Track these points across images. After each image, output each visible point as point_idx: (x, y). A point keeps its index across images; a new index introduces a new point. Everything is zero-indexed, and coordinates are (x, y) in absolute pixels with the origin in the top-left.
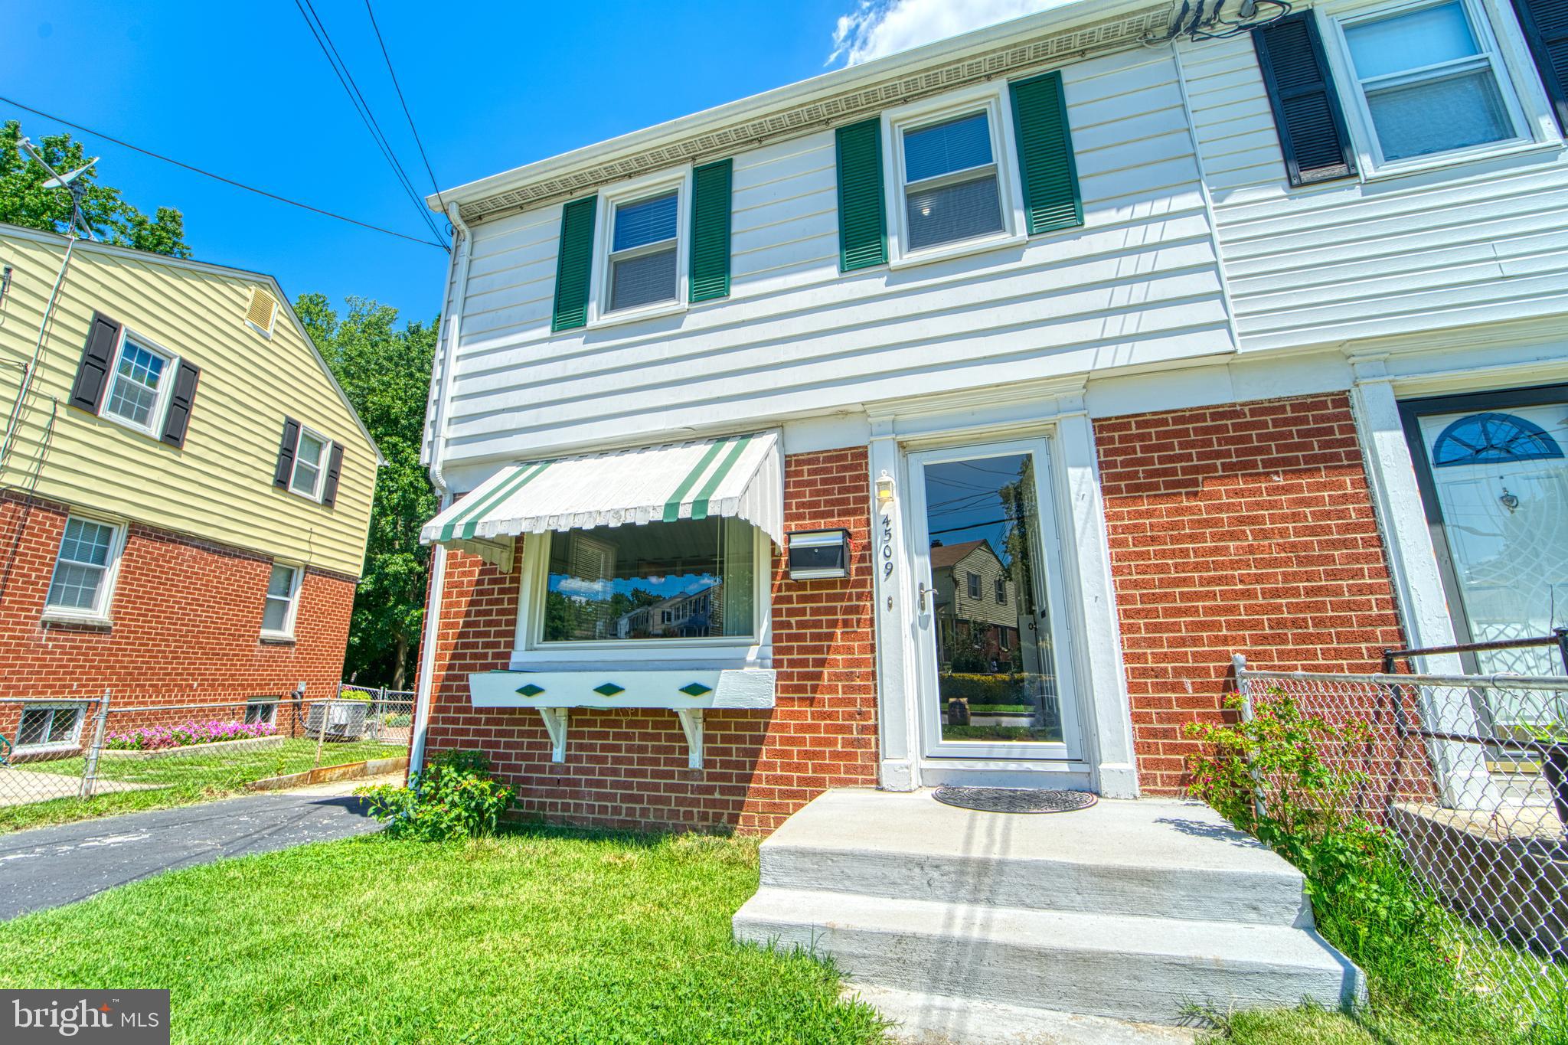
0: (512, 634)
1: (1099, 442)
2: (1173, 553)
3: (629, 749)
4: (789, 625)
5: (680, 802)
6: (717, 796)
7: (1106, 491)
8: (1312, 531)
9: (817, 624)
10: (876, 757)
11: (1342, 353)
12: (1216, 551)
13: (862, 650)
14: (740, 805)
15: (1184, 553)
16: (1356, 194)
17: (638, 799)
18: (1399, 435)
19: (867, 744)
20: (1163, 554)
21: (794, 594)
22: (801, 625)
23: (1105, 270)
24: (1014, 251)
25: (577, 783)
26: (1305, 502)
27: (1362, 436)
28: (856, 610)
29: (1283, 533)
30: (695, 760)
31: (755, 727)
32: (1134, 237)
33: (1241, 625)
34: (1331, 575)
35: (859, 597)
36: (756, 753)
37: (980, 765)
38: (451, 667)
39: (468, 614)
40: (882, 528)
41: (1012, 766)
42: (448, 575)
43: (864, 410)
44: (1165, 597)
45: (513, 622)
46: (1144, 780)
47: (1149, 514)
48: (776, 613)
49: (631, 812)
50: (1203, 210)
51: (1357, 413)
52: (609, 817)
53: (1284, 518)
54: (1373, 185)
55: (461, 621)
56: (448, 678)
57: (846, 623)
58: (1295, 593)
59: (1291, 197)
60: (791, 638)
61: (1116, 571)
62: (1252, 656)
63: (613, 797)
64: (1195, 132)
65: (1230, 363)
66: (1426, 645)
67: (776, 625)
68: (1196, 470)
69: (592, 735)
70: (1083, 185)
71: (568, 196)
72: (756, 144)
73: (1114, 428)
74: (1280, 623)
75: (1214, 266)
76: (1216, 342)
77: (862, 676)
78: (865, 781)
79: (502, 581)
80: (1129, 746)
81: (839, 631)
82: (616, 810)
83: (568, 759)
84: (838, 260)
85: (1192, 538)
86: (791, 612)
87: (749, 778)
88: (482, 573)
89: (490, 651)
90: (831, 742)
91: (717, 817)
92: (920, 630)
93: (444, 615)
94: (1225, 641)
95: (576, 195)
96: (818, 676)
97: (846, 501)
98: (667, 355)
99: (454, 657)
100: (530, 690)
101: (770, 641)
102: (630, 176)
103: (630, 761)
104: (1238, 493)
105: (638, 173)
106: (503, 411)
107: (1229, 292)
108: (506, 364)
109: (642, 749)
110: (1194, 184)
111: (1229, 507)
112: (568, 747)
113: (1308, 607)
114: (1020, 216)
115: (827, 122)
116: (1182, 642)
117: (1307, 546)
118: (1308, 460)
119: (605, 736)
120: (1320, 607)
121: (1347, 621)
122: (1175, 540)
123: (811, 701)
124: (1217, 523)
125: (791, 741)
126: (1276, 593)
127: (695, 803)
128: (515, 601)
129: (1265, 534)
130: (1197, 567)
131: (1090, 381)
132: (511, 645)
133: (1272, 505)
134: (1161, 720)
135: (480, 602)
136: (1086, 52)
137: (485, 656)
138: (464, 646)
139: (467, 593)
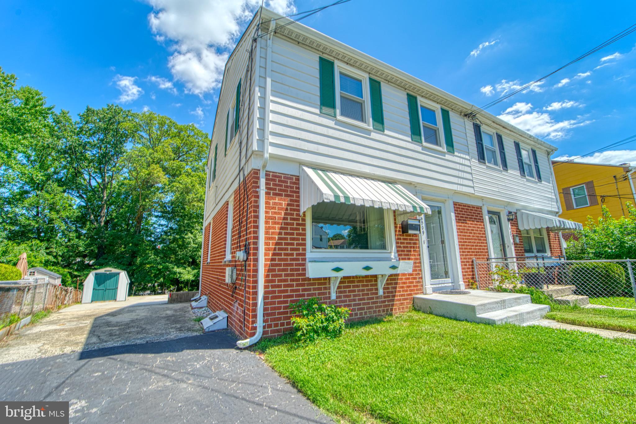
0: (304, 245)
1: (454, 207)
2: (464, 236)
3: (359, 291)
4: (401, 247)
5: (376, 307)
6: (387, 303)
7: (456, 219)
9: (407, 247)
10: (423, 285)
11: (482, 199)
12: (469, 236)
13: (418, 255)
14: (393, 305)
15: (466, 236)
16: (485, 167)
17: (363, 309)
18: (488, 217)
19: (420, 282)
21: (401, 237)
22: (404, 247)
24: (444, 154)
26: (478, 227)
27: (484, 216)
28: (415, 243)
30: (380, 291)
31: (395, 279)
32: (461, 161)
35: (417, 239)
36: (396, 287)
37: (438, 286)
38: (272, 260)
39: (280, 233)
42: (267, 212)
43: (414, 183)
44: (464, 245)
45: (304, 239)
46: (465, 285)
47: (461, 226)
48: (397, 243)
50: (470, 160)
51: (484, 211)
52: (354, 317)
53: (476, 230)
54: (487, 167)
55: (277, 237)
56: (272, 265)
57: (414, 247)
58: (478, 245)
59: (479, 163)
60: (401, 251)
61: (458, 239)
64: (468, 141)
66: (491, 257)
67: (397, 247)
68: (466, 218)
69: (344, 287)
70: (454, 144)
71: (321, 54)
72: (387, 82)
73: (455, 205)
74: (477, 252)
75: (472, 174)
76: (471, 190)
77: (418, 263)
78: (420, 293)
79: (298, 220)
80: (462, 278)
81: (412, 249)
82: (356, 314)
83: (336, 297)
84: (410, 136)
85: (466, 232)
86: (401, 243)
87: (394, 296)
88: (285, 214)
89: (295, 252)
90: (412, 283)
91: (387, 310)
93: (266, 232)
95: (324, 55)
98: (366, 144)
99: (274, 254)
100: (337, 269)
101: (396, 252)
103: (359, 295)
104: (471, 224)
106: (299, 139)
107: (474, 180)
109: (363, 290)
110: (468, 153)
111: (470, 227)
112: (336, 292)
113: (479, 249)
114: (445, 145)
115: (406, 89)
116: (466, 255)
118: (478, 219)
119: (349, 287)
120: (481, 249)
121: (483, 252)
122: (464, 232)
124: (469, 230)
125: (404, 283)
126: (476, 246)
127: (380, 307)
128: (304, 230)
129: (474, 233)
130: (467, 239)
131: (456, 192)
132: (304, 250)
134: (465, 272)
135: (287, 229)
136: (452, 109)
137: (292, 255)
138: (280, 249)
139: (278, 223)
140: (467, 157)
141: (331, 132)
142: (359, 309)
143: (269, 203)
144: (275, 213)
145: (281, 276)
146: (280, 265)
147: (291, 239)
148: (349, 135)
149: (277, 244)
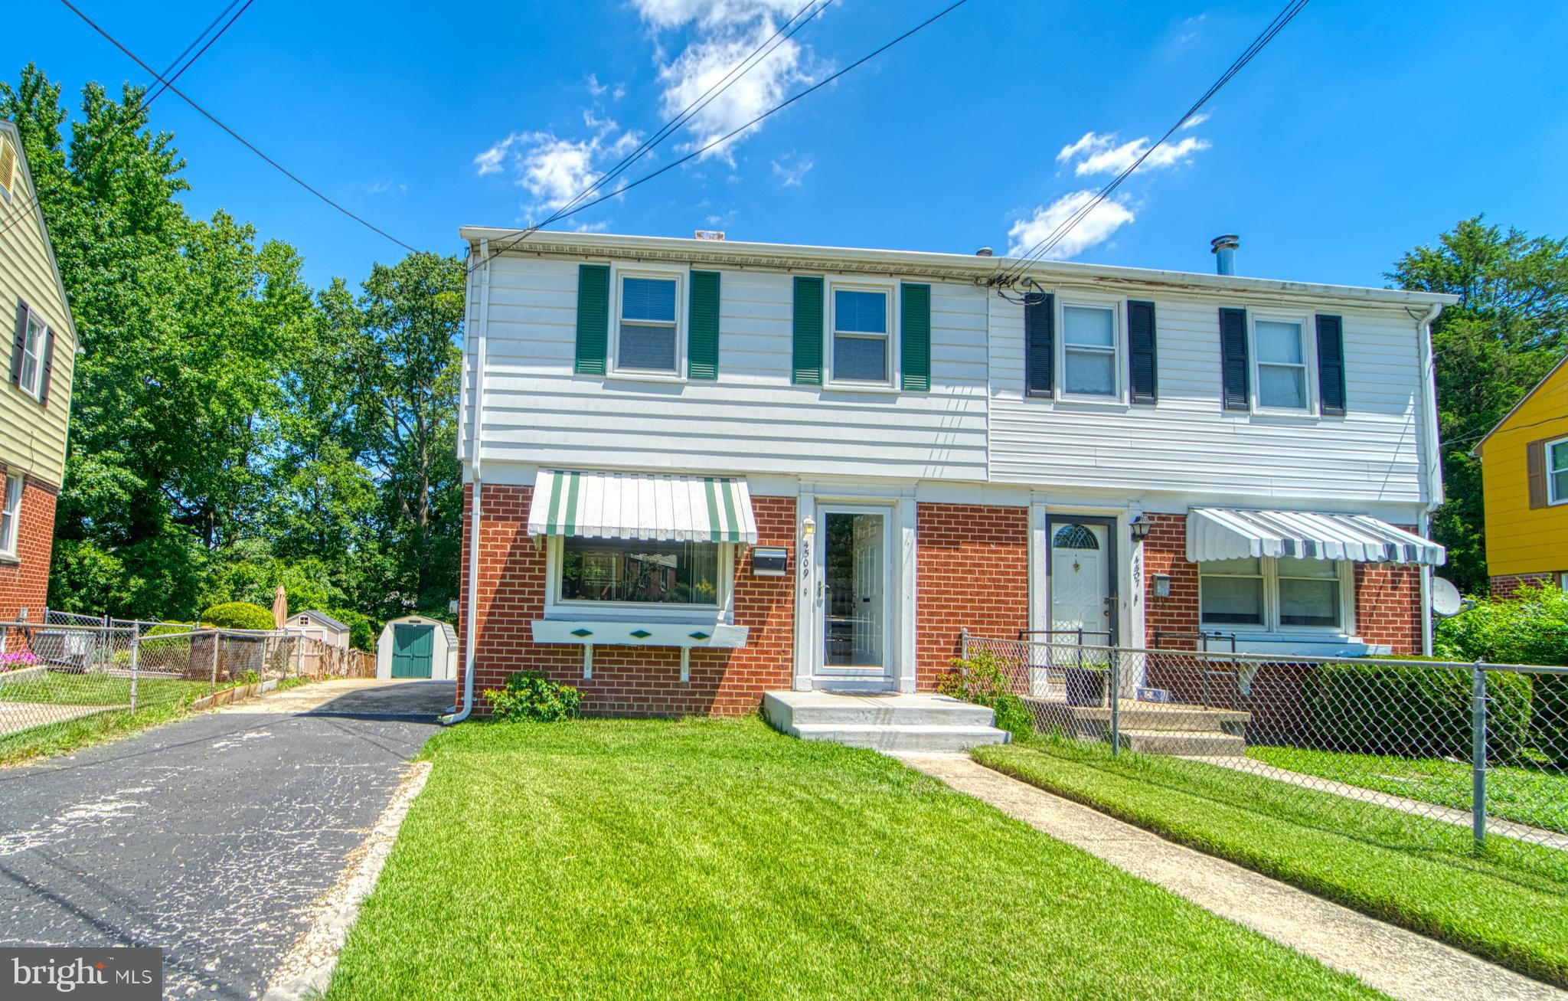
0: (543, 593)
1: (919, 515)
2: (944, 578)
3: (638, 670)
4: (744, 600)
5: (673, 700)
6: (697, 696)
7: (919, 542)
8: (1002, 573)
9: (762, 601)
10: (791, 674)
11: (1030, 489)
12: (962, 579)
13: (787, 617)
14: (712, 701)
15: (949, 578)
16: (1050, 408)
17: (645, 701)
18: (1044, 532)
19: (787, 668)
20: (940, 578)
21: (749, 582)
22: (752, 600)
23: (935, 421)
24: (891, 397)
25: (602, 691)
26: (1001, 559)
27: (1029, 531)
28: (785, 594)
29: (991, 573)
30: (685, 676)
31: (723, 658)
32: (953, 405)
33: (967, 615)
34: (1006, 595)
35: (787, 587)
36: (723, 672)
37: (842, 679)
38: (490, 614)
39: (503, 577)
40: (803, 549)
41: (858, 679)
42: (482, 546)
43: (797, 476)
44: (938, 599)
45: (543, 586)
46: (918, 685)
47: (936, 557)
48: (736, 592)
49: (640, 707)
50: (986, 399)
51: (1030, 519)
53: (992, 566)
54: (1059, 406)
55: (498, 581)
56: (489, 621)
57: (778, 601)
58: (990, 601)
59: (1025, 402)
60: (745, 607)
61: (918, 584)
62: (971, 629)
63: (628, 699)
64: (990, 349)
65: (983, 485)
66: (1036, 629)
67: (736, 600)
68: (960, 537)
69: (611, 662)
70: (933, 365)
71: (584, 258)
72: (738, 267)
73: (926, 508)
74: (983, 615)
75: (985, 432)
76: (978, 474)
77: (786, 631)
78: (784, 687)
79: (534, 555)
80: (914, 670)
81: (774, 606)
83: (594, 676)
84: (790, 373)
85: (953, 571)
86: (746, 593)
87: (718, 686)
88: (513, 547)
89: (526, 605)
90: (766, 667)
91: (698, 709)
92: (817, 608)
93: (482, 576)
94: (960, 622)
95: (589, 258)
96: (761, 630)
97: (782, 529)
98: (670, 413)
99: (492, 607)
100: (582, 633)
101: (732, 608)
102: (639, 260)
103: (640, 678)
104: (976, 551)
105: (647, 260)
106: (533, 428)
107: (990, 448)
108: (534, 389)
109: (648, 670)
110: (984, 381)
111: (971, 558)
112: (594, 669)
113: (995, 609)
114: (898, 376)
115: (789, 269)
116: (942, 621)
117: (999, 580)
118: (1007, 539)
119: (622, 662)
120: (999, 609)
121: (1008, 616)
122: (946, 571)
123: (756, 644)
124: (964, 565)
125: (745, 666)
126: (983, 601)
127: (684, 701)
128: (543, 570)
129: (983, 573)
130: (954, 586)
131: (921, 483)
132: (542, 601)
133: (989, 559)
134: (928, 658)
135: (514, 569)
136: (944, 278)
137: (522, 608)
138: (502, 599)
139: (501, 562)
140: (980, 391)
141: (593, 405)
142: (635, 699)
143: (488, 533)
144: (497, 547)
145: (502, 637)
146: (501, 622)
147: (520, 585)
148: (633, 402)
149: (498, 592)
